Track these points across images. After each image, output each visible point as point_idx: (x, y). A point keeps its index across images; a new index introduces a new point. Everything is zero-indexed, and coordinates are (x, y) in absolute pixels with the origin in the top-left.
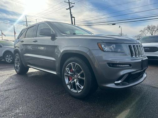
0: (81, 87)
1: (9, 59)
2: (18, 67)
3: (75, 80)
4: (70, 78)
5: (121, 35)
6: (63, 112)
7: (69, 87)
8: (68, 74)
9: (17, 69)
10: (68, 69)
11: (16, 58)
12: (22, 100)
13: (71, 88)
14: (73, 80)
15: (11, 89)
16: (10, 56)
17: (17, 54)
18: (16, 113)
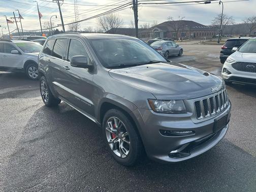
0: (126, 152)
1: (33, 74)
2: (46, 96)
3: (119, 140)
4: (113, 136)
5: (222, 17)
6: (99, 187)
7: (111, 146)
8: (111, 130)
9: (45, 97)
10: (110, 123)
11: (42, 83)
12: (52, 160)
13: (114, 148)
14: (117, 139)
15: (37, 139)
16: (34, 68)
17: (43, 77)
18: (44, 185)
